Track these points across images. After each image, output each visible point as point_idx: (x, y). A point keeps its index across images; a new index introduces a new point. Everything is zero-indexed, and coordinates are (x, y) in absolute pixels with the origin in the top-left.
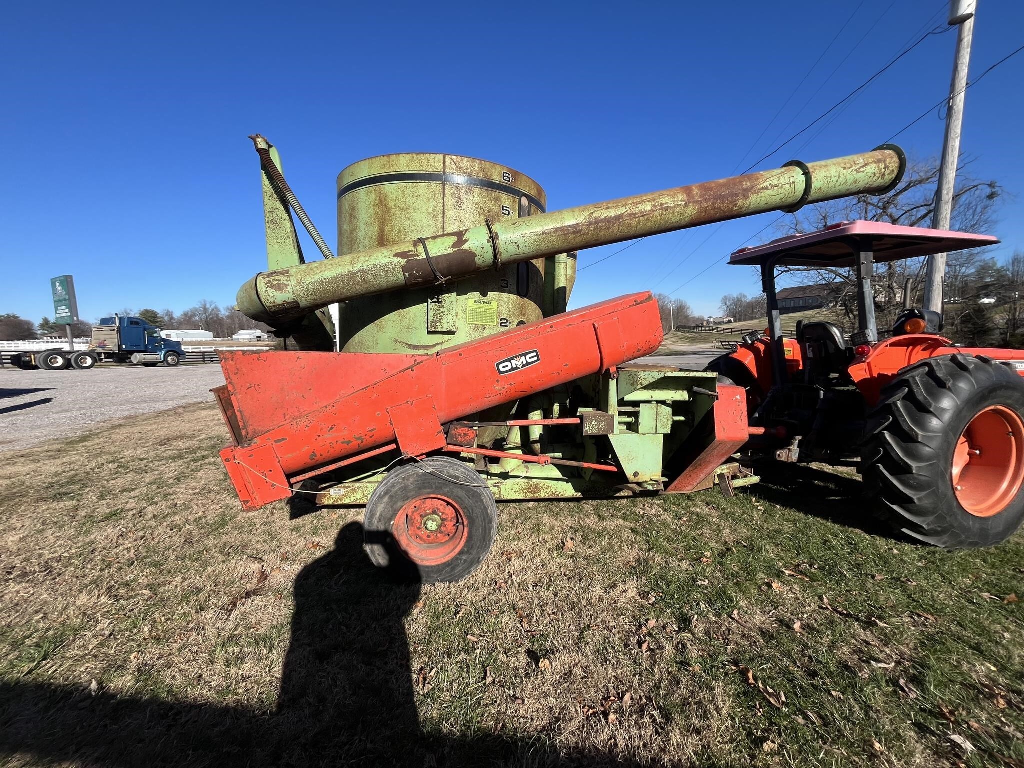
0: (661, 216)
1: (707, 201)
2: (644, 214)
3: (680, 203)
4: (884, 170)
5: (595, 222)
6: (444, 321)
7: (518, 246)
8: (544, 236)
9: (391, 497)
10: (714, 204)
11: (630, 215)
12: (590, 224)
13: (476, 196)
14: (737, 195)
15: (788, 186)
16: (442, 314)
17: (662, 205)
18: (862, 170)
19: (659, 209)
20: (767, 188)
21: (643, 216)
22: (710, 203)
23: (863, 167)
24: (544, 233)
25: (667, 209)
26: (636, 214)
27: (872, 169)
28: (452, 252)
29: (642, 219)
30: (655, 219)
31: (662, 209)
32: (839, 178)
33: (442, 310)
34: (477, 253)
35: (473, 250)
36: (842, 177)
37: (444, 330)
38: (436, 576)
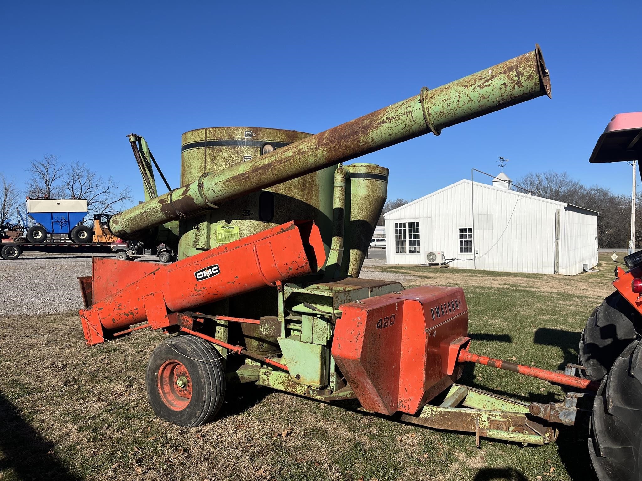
0: (299, 159)
1: (332, 142)
2: (287, 159)
3: (312, 147)
4: (516, 79)
5: (256, 169)
6: (200, 241)
7: (214, 191)
8: (227, 183)
9: (155, 355)
10: (339, 144)
11: (277, 162)
12: (253, 171)
14: (357, 133)
15: (404, 116)
16: (199, 237)
17: (299, 150)
18: (487, 84)
19: (297, 155)
20: (384, 122)
21: (286, 161)
22: (335, 144)
23: (488, 81)
24: (227, 181)
25: (303, 153)
26: (281, 160)
27: (498, 81)
28: (182, 198)
29: (285, 163)
30: (295, 162)
31: (299, 154)
32: (459, 97)
33: (200, 234)
34: (194, 197)
35: (192, 196)
36: (463, 96)
37: (200, 247)
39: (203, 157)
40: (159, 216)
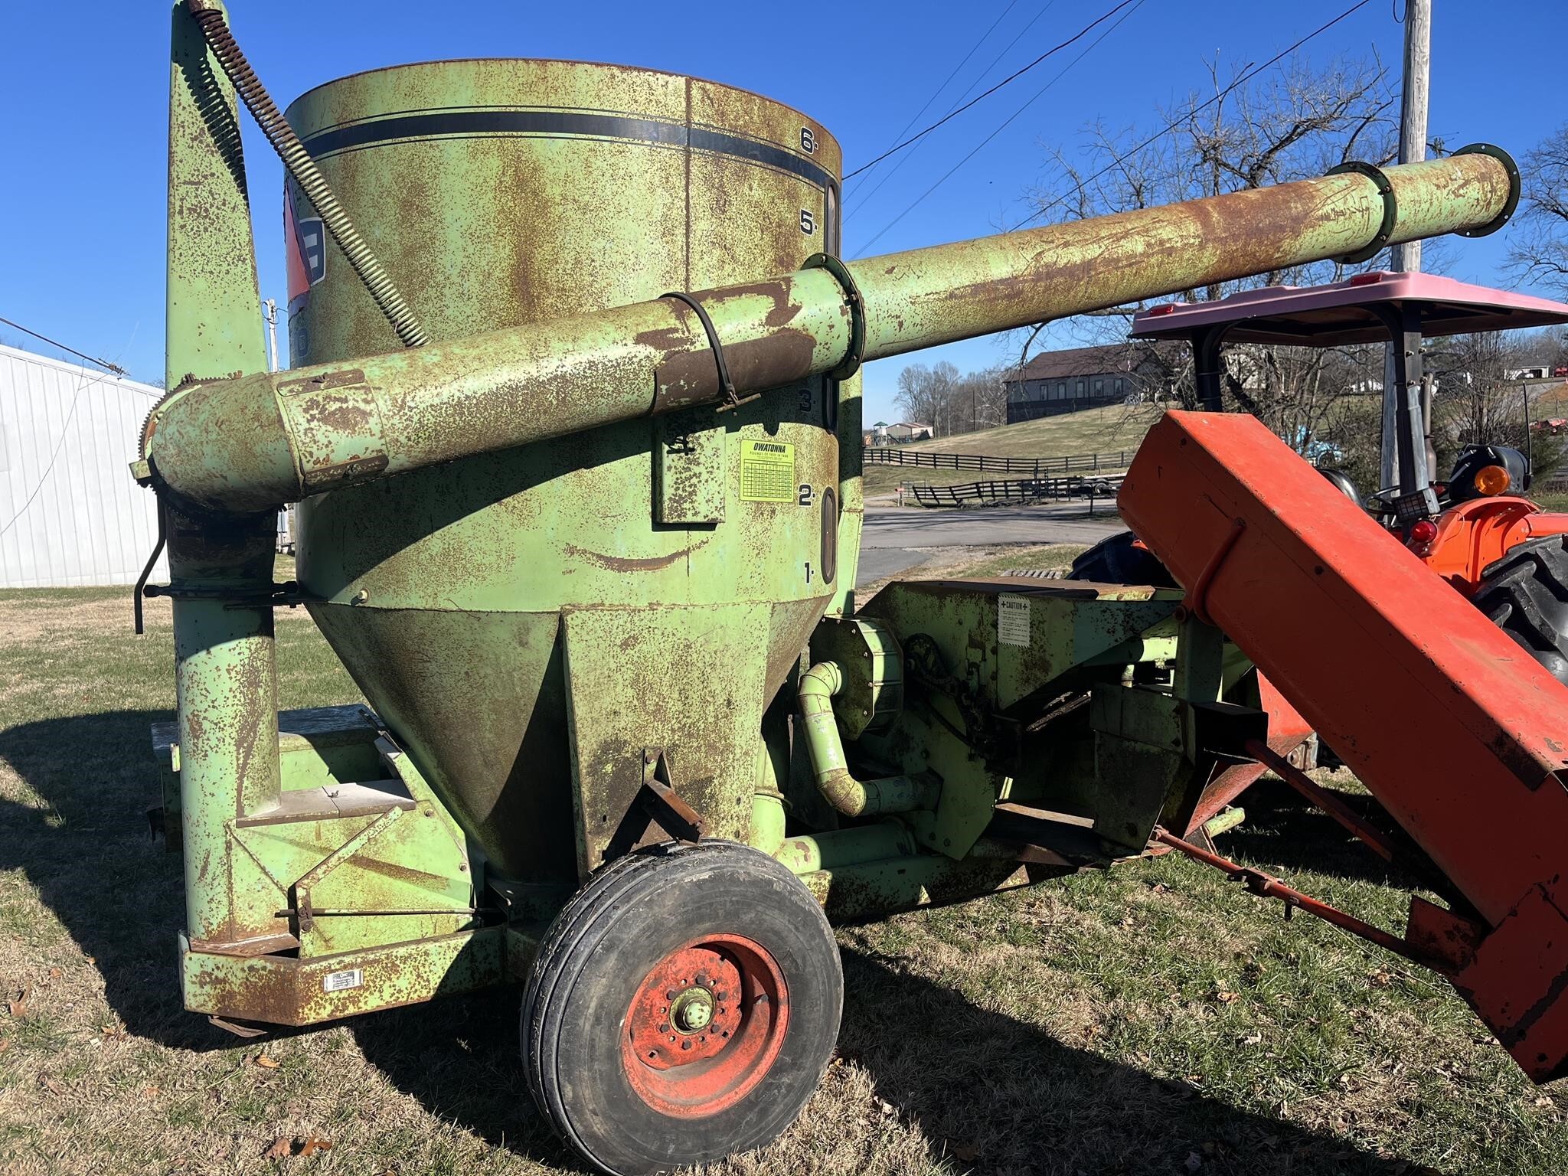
0: (1159, 266)
1: (1235, 238)
2: (1133, 260)
3: (1192, 241)
4: (1489, 195)
5: (1048, 273)
6: (700, 498)
7: (901, 324)
8: (952, 302)
10: (1246, 244)
11: (1108, 262)
12: (1038, 277)
13: (755, 186)
14: (1282, 229)
15: (1359, 215)
16: (694, 480)
17: (1162, 242)
18: (1461, 192)
19: (1157, 252)
20: (1326, 217)
21: (1130, 265)
22: (1240, 244)
23: (1462, 186)
24: (952, 296)
25: (1170, 252)
26: (1118, 260)
27: (1474, 191)
28: (766, 334)
29: (1127, 271)
30: (1149, 272)
31: (1162, 252)
32: (1431, 204)
33: (696, 469)
34: (819, 338)
35: (812, 332)
36: (1435, 202)
37: (700, 519)
38: (725, 1139)
39: (679, 182)
40: (627, 397)
